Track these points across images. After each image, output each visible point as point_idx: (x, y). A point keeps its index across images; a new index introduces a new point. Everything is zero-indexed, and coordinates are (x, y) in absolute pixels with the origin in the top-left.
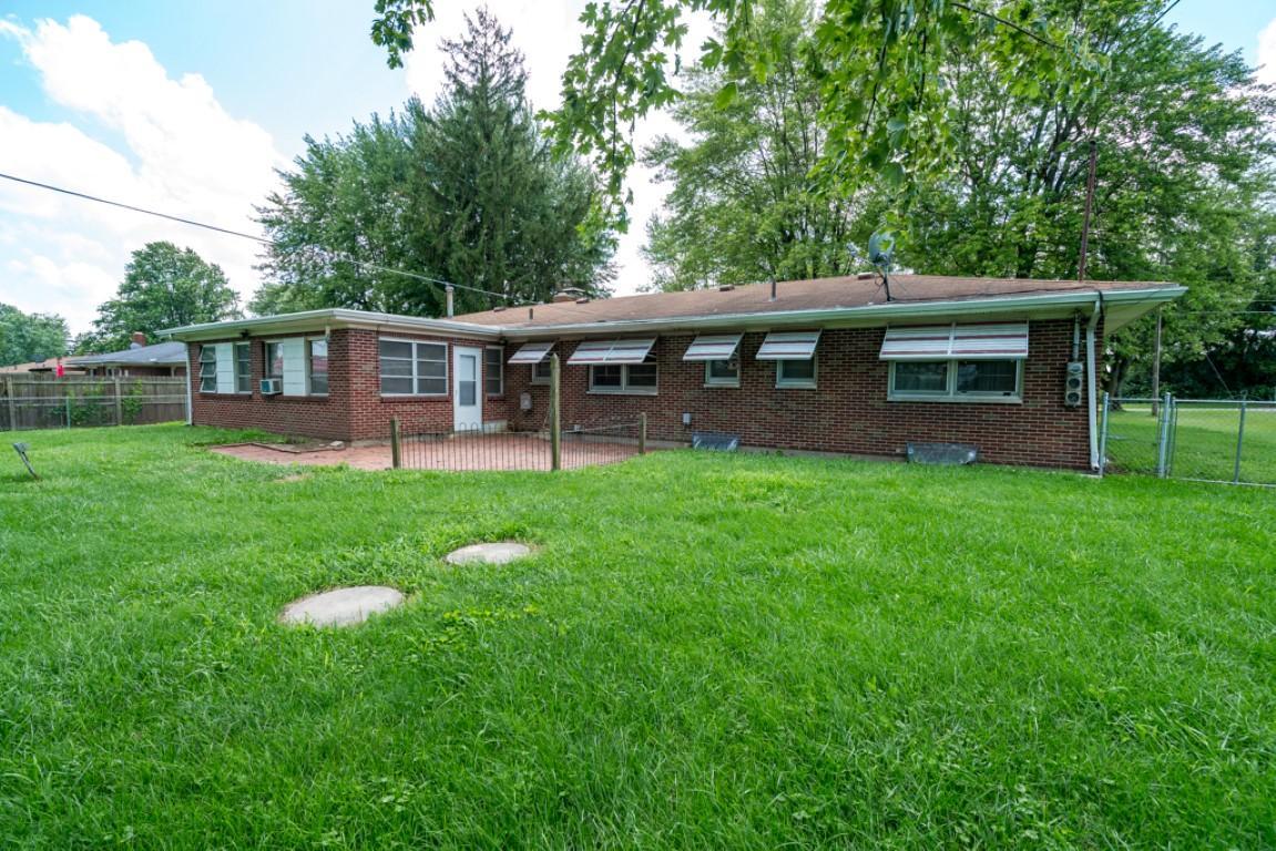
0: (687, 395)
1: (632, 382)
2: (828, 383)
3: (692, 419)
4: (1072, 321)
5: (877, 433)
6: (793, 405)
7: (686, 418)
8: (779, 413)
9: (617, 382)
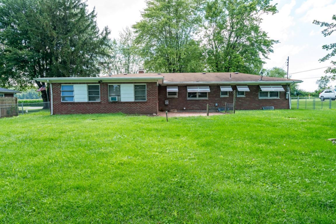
0: (216, 99)
1: (200, 96)
2: (248, 96)
3: (218, 104)
4: (286, 85)
5: (257, 105)
6: (240, 100)
7: (216, 105)
8: (238, 102)
9: (195, 96)
